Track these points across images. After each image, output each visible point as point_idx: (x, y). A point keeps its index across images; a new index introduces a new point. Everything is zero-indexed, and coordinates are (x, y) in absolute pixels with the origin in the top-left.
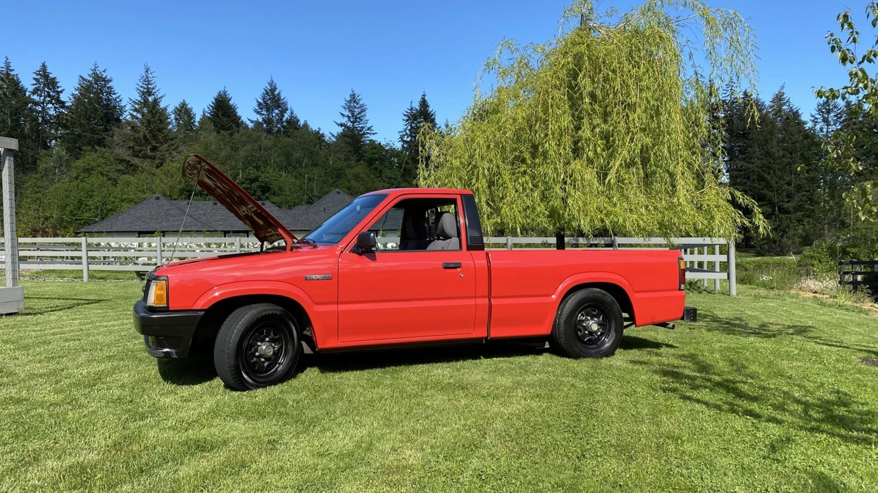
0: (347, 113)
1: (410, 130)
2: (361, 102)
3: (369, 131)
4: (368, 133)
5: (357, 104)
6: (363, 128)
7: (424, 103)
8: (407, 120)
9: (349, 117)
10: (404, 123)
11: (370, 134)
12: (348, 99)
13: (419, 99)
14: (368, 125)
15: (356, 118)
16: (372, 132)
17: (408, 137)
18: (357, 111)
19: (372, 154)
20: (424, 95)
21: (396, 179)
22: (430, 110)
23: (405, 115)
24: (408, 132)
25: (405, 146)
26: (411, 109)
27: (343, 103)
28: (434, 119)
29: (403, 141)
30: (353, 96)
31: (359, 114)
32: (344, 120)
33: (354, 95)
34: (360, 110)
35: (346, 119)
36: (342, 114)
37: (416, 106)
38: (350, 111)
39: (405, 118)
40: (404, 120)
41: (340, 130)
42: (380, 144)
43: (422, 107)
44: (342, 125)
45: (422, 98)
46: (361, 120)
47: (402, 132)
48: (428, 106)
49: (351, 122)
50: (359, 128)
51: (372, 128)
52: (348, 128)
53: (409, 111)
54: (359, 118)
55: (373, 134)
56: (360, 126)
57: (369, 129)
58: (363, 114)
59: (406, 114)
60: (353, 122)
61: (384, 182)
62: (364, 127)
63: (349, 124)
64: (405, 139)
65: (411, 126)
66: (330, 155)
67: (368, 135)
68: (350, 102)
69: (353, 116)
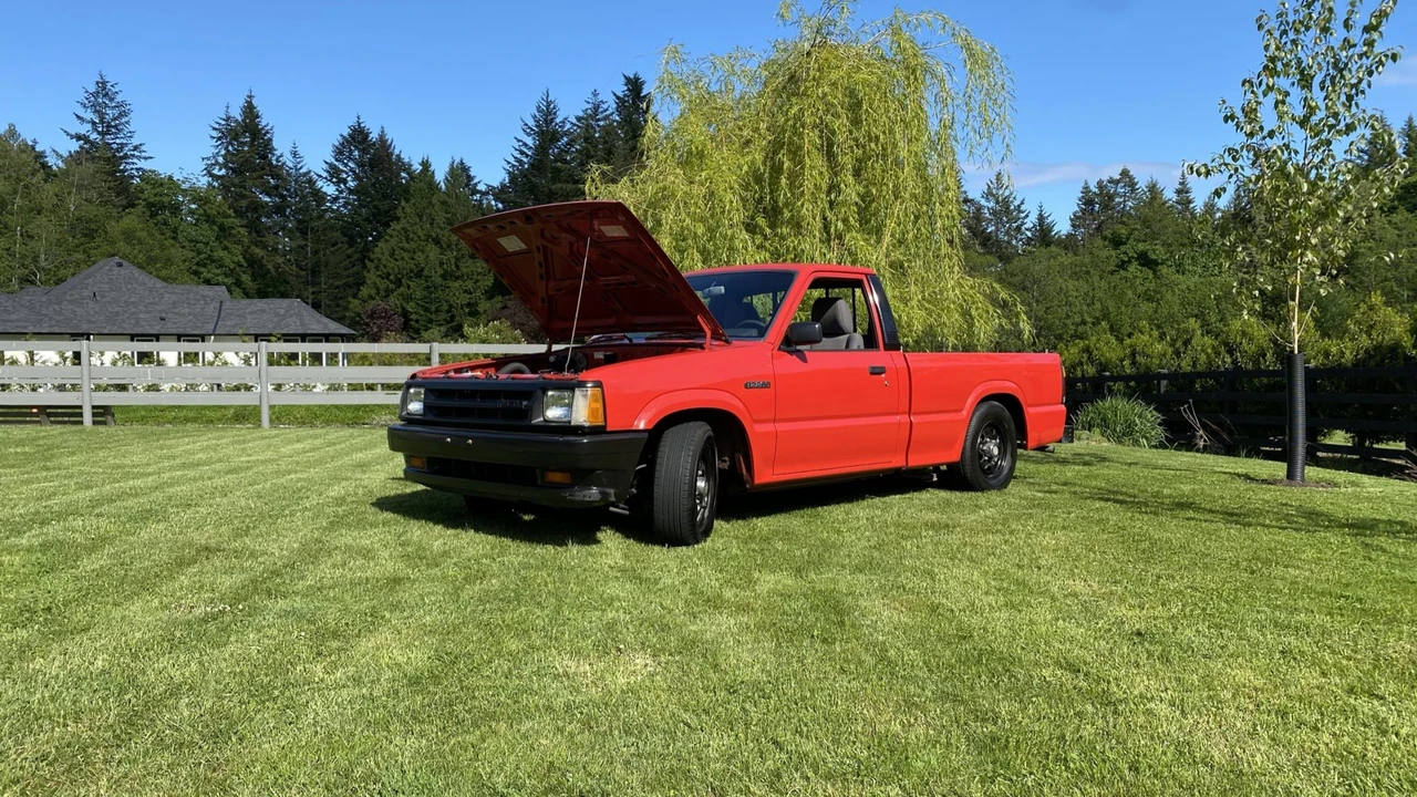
0: (89, 115)
1: (224, 157)
2: (119, 98)
3: (136, 153)
4: (133, 155)
5: (111, 100)
6: (122, 146)
7: (250, 110)
8: (219, 139)
9: (94, 123)
10: (213, 142)
11: (139, 158)
12: (93, 89)
13: (242, 103)
14: (135, 142)
15: (108, 128)
16: (143, 154)
17: (220, 170)
18: (110, 113)
19: (156, 195)
20: (250, 97)
21: (206, 244)
22: (263, 123)
23: (214, 129)
24: (221, 160)
25: (216, 184)
26: (228, 119)
27: (82, 96)
28: (270, 140)
29: (211, 175)
30: (102, 84)
31: (115, 119)
32: (85, 129)
33: (104, 83)
34: (116, 112)
35: (89, 126)
36: (78, 117)
37: (237, 114)
38: (96, 111)
39: (215, 134)
40: (213, 138)
41: (75, 146)
42: (170, 178)
43: (246, 117)
44: (79, 137)
45: (247, 102)
46: (120, 131)
47: (208, 159)
48: (258, 117)
49: (99, 133)
50: (115, 146)
51: (143, 148)
52: (92, 144)
53: (223, 122)
54: (115, 127)
55: (146, 158)
56: (118, 141)
57: (136, 148)
58: (123, 120)
59: (217, 126)
60: (102, 134)
61: (184, 247)
62: (126, 144)
63: (94, 136)
64: (215, 172)
65: (226, 148)
66: (69, 193)
67: (135, 160)
68: (95, 95)
69: (102, 122)
